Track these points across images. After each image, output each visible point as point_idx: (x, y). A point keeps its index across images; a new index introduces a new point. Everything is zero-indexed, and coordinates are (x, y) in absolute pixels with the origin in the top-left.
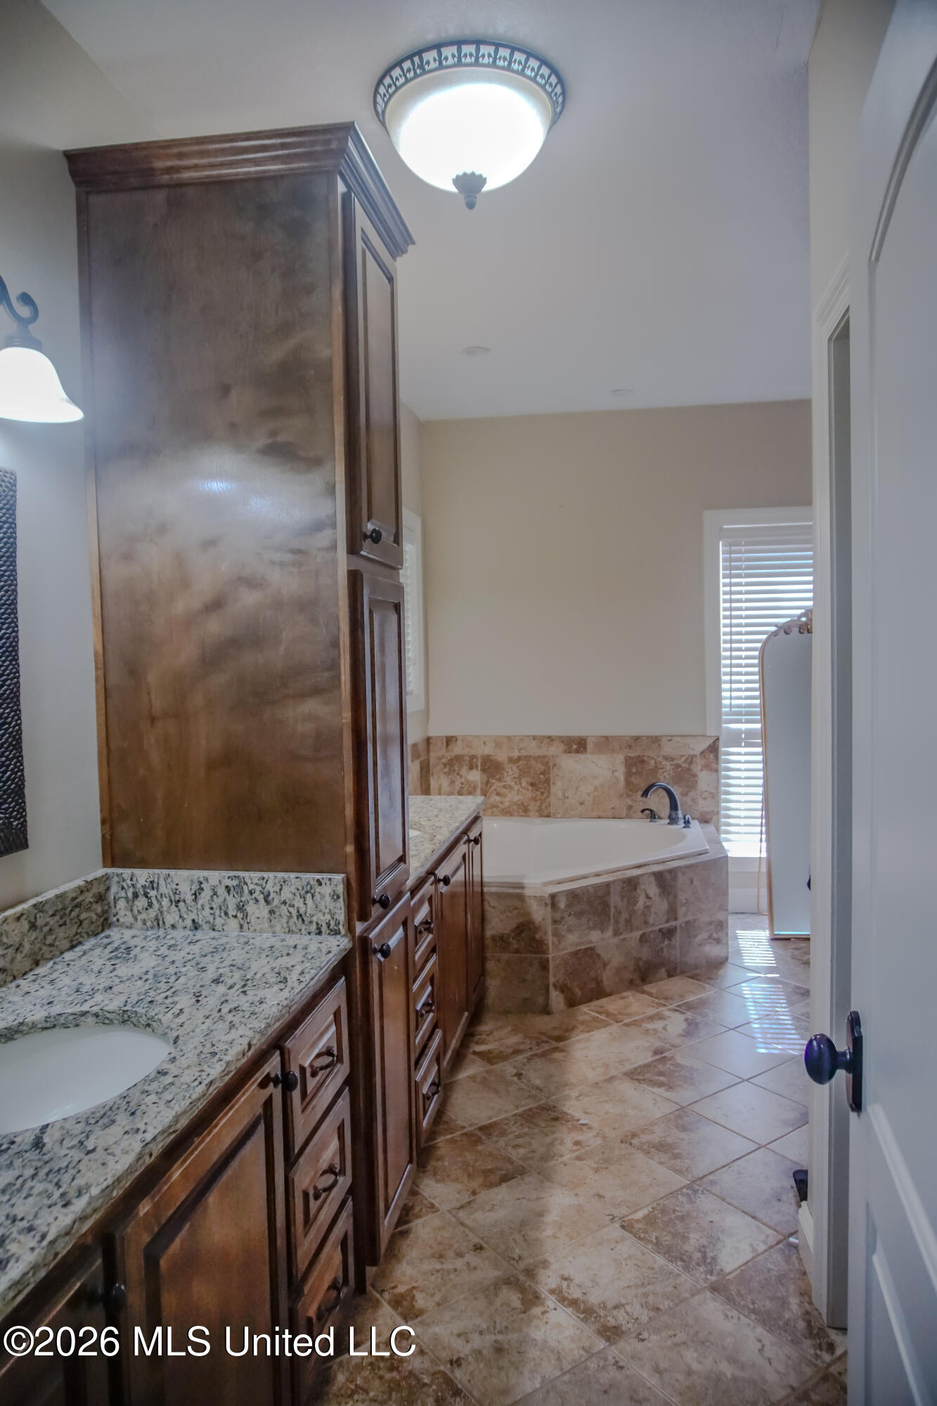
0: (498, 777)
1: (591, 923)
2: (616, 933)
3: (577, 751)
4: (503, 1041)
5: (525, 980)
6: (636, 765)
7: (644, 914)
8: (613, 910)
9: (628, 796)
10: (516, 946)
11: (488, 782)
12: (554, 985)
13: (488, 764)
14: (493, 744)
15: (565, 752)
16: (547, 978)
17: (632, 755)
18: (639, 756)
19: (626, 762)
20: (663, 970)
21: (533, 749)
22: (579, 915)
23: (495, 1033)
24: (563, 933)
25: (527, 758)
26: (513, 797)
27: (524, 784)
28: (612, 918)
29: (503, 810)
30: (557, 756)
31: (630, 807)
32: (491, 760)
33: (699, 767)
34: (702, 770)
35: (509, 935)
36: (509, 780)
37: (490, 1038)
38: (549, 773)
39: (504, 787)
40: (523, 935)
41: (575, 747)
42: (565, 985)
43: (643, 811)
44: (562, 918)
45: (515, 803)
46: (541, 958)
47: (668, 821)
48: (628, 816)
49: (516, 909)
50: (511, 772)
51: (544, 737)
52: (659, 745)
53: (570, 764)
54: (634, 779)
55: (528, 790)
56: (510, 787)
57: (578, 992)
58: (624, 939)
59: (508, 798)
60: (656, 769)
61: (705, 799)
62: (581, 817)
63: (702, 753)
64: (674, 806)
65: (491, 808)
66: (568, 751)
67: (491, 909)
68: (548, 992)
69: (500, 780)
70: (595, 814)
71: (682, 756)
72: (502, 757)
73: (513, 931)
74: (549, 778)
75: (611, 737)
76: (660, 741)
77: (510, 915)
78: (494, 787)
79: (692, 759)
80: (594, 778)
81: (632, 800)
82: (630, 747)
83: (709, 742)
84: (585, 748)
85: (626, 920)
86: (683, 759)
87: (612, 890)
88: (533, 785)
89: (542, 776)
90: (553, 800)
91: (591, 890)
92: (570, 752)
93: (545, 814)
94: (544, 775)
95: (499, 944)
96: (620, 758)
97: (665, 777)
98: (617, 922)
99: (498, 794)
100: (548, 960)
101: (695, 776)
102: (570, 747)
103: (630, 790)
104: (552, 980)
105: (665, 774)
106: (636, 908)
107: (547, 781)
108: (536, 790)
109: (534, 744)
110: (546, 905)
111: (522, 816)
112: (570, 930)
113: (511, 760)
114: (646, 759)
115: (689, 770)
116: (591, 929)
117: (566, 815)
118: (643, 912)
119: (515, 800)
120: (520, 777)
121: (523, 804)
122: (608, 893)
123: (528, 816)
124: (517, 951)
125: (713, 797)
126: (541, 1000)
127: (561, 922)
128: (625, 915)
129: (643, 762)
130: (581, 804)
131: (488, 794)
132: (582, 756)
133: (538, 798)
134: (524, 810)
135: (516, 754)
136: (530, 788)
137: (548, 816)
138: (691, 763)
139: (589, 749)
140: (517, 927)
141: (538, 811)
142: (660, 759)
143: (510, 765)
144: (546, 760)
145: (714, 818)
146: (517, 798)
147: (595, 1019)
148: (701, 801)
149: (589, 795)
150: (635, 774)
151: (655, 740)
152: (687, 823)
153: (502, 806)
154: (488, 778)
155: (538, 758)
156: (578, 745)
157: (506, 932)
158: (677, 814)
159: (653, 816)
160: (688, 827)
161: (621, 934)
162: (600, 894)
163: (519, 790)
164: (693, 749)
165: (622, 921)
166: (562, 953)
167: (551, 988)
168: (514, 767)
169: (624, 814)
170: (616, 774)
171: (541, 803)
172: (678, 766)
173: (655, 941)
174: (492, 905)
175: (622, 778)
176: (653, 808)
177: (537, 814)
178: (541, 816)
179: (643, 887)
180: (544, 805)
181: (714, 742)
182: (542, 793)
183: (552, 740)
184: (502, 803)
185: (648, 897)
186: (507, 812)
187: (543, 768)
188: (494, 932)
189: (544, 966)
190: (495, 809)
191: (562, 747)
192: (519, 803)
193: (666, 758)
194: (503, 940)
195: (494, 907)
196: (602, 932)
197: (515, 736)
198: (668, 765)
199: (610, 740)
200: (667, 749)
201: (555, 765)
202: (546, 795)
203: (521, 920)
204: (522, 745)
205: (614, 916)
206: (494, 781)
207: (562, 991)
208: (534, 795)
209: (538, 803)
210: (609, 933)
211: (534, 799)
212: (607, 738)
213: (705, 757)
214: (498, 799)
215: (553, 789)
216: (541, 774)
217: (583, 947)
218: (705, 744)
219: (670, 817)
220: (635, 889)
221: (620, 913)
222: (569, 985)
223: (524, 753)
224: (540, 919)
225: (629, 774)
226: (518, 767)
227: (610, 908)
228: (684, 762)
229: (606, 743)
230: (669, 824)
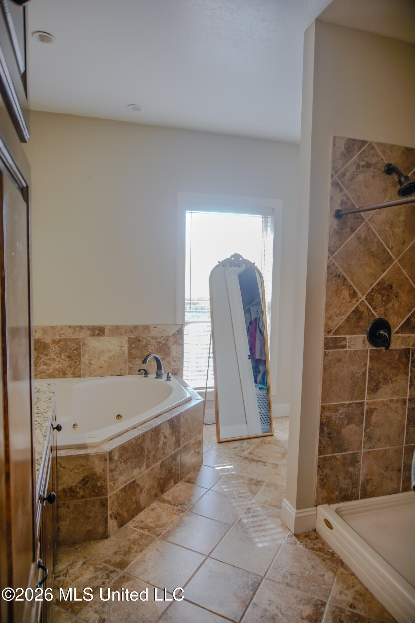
0: (45, 353)
1: (133, 465)
2: (148, 466)
3: (99, 335)
4: (79, 580)
5: (89, 517)
6: (135, 343)
7: (163, 449)
8: (146, 451)
9: (130, 361)
10: (82, 493)
11: (38, 357)
12: (111, 516)
13: (39, 345)
14: (42, 332)
15: (91, 336)
16: (106, 513)
17: (133, 337)
18: (137, 337)
19: (129, 341)
20: (172, 480)
21: (70, 335)
22: (126, 462)
23: (71, 571)
24: (116, 477)
25: (66, 340)
26: (55, 365)
27: (63, 357)
28: (145, 457)
29: (48, 374)
30: (85, 339)
31: (131, 368)
32: (40, 342)
33: (172, 343)
34: (173, 345)
35: (76, 486)
36: (53, 355)
37: (68, 579)
38: (80, 349)
39: (50, 359)
40: (88, 485)
41: (97, 332)
42: (118, 514)
43: (139, 371)
44: (117, 466)
45: (57, 370)
46: (101, 499)
47: (155, 376)
48: (130, 374)
49: (83, 466)
50: (54, 350)
51: (77, 326)
52: (149, 330)
53: (94, 343)
54: (134, 351)
55: (65, 360)
56: (54, 360)
57: (125, 514)
58: (152, 469)
59: (52, 367)
60: (146, 345)
61: (175, 361)
62: (100, 375)
63: (174, 334)
64: (159, 367)
65: (40, 374)
66: (93, 335)
67: (62, 469)
68: (106, 522)
69: (46, 355)
70: (109, 373)
71: (162, 337)
72: (48, 339)
73: (79, 483)
74: (80, 352)
75: (120, 326)
76: (149, 327)
77: (77, 471)
78: (43, 360)
79: (168, 338)
80: (109, 351)
81: (132, 364)
82: (131, 332)
83: (178, 328)
84: (104, 333)
85: (153, 456)
86: (163, 338)
87: (145, 438)
88: (69, 357)
89: (75, 351)
90: (82, 366)
91: (134, 442)
92: (94, 336)
93: (77, 375)
94: (77, 351)
95: (68, 494)
96: (126, 338)
97: (152, 349)
98: (148, 459)
99: (45, 364)
100: (106, 500)
101: (169, 348)
102: (94, 332)
103: (132, 358)
104: (109, 513)
105: (152, 347)
106: (159, 446)
107: (79, 354)
108: (72, 360)
109: (70, 331)
110: (106, 460)
111: (62, 378)
112: (121, 474)
113: (54, 342)
114: (141, 339)
115: (166, 344)
116: (133, 468)
117: (91, 375)
118: (163, 447)
119: (57, 367)
120: (60, 353)
121: (62, 370)
122: (144, 441)
123: (66, 377)
124: (83, 497)
125: (179, 360)
126: (101, 529)
127: (115, 470)
128: (153, 453)
129: (139, 340)
130: (101, 368)
131: (38, 365)
132: (102, 338)
133: (72, 365)
134: (63, 374)
135: (57, 338)
136: (67, 359)
137: (79, 376)
138: (167, 340)
139: (106, 333)
140: (83, 480)
141: (73, 374)
142: (149, 339)
143: (54, 345)
144: (78, 341)
145: (180, 372)
146: (58, 367)
147: (141, 536)
148: (172, 363)
149: (106, 362)
150: (134, 348)
151: (146, 327)
152: (168, 378)
153: (48, 372)
154: (38, 354)
155: (72, 340)
156: (98, 331)
157: (74, 484)
158: (161, 372)
159: (146, 373)
160: (169, 380)
161: (151, 466)
162: (139, 442)
163: (59, 361)
164: (168, 333)
165: (151, 457)
166: (115, 492)
167: (109, 518)
168: (56, 346)
169: (127, 373)
170: (123, 348)
171: (75, 369)
172: (160, 343)
173: (168, 464)
174: (63, 465)
175: (127, 351)
176: (146, 369)
177: (72, 376)
178: (74, 377)
179: (162, 431)
180: (77, 370)
181: (180, 328)
182: (76, 362)
183: (82, 328)
184: (48, 370)
185: (165, 437)
186: (51, 376)
187: (76, 346)
188: (65, 486)
189: (104, 504)
190: (43, 374)
191: (89, 332)
192: (60, 369)
193: (153, 338)
194: (72, 491)
195: (64, 467)
196: (140, 468)
197: (57, 326)
198: (154, 342)
199: (119, 328)
200: (154, 333)
201: (84, 344)
202: (78, 363)
203: (86, 474)
204: (62, 332)
205: (147, 456)
206: (42, 356)
207: (116, 518)
208: (70, 364)
209: (73, 369)
210: (144, 467)
211: (70, 366)
212: (117, 327)
213: (175, 336)
214: (45, 367)
215: (83, 359)
216: (75, 350)
217: (129, 482)
218: (175, 330)
219: (157, 374)
220: (158, 434)
221: (150, 452)
222: (120, 512)
223: (63, 337)
224: (101, 471)
225: (130, 348)
226: (59, 346)
227: (144, 450)
228: (163, 340)
229: (116, 330)
230: (156, 378)
